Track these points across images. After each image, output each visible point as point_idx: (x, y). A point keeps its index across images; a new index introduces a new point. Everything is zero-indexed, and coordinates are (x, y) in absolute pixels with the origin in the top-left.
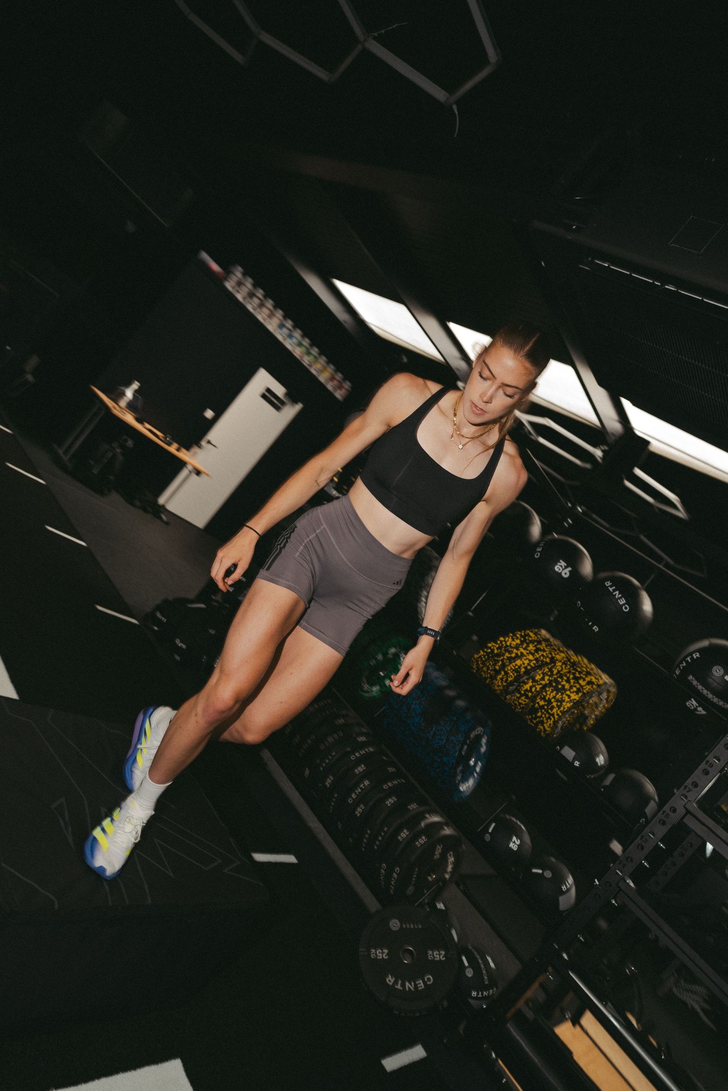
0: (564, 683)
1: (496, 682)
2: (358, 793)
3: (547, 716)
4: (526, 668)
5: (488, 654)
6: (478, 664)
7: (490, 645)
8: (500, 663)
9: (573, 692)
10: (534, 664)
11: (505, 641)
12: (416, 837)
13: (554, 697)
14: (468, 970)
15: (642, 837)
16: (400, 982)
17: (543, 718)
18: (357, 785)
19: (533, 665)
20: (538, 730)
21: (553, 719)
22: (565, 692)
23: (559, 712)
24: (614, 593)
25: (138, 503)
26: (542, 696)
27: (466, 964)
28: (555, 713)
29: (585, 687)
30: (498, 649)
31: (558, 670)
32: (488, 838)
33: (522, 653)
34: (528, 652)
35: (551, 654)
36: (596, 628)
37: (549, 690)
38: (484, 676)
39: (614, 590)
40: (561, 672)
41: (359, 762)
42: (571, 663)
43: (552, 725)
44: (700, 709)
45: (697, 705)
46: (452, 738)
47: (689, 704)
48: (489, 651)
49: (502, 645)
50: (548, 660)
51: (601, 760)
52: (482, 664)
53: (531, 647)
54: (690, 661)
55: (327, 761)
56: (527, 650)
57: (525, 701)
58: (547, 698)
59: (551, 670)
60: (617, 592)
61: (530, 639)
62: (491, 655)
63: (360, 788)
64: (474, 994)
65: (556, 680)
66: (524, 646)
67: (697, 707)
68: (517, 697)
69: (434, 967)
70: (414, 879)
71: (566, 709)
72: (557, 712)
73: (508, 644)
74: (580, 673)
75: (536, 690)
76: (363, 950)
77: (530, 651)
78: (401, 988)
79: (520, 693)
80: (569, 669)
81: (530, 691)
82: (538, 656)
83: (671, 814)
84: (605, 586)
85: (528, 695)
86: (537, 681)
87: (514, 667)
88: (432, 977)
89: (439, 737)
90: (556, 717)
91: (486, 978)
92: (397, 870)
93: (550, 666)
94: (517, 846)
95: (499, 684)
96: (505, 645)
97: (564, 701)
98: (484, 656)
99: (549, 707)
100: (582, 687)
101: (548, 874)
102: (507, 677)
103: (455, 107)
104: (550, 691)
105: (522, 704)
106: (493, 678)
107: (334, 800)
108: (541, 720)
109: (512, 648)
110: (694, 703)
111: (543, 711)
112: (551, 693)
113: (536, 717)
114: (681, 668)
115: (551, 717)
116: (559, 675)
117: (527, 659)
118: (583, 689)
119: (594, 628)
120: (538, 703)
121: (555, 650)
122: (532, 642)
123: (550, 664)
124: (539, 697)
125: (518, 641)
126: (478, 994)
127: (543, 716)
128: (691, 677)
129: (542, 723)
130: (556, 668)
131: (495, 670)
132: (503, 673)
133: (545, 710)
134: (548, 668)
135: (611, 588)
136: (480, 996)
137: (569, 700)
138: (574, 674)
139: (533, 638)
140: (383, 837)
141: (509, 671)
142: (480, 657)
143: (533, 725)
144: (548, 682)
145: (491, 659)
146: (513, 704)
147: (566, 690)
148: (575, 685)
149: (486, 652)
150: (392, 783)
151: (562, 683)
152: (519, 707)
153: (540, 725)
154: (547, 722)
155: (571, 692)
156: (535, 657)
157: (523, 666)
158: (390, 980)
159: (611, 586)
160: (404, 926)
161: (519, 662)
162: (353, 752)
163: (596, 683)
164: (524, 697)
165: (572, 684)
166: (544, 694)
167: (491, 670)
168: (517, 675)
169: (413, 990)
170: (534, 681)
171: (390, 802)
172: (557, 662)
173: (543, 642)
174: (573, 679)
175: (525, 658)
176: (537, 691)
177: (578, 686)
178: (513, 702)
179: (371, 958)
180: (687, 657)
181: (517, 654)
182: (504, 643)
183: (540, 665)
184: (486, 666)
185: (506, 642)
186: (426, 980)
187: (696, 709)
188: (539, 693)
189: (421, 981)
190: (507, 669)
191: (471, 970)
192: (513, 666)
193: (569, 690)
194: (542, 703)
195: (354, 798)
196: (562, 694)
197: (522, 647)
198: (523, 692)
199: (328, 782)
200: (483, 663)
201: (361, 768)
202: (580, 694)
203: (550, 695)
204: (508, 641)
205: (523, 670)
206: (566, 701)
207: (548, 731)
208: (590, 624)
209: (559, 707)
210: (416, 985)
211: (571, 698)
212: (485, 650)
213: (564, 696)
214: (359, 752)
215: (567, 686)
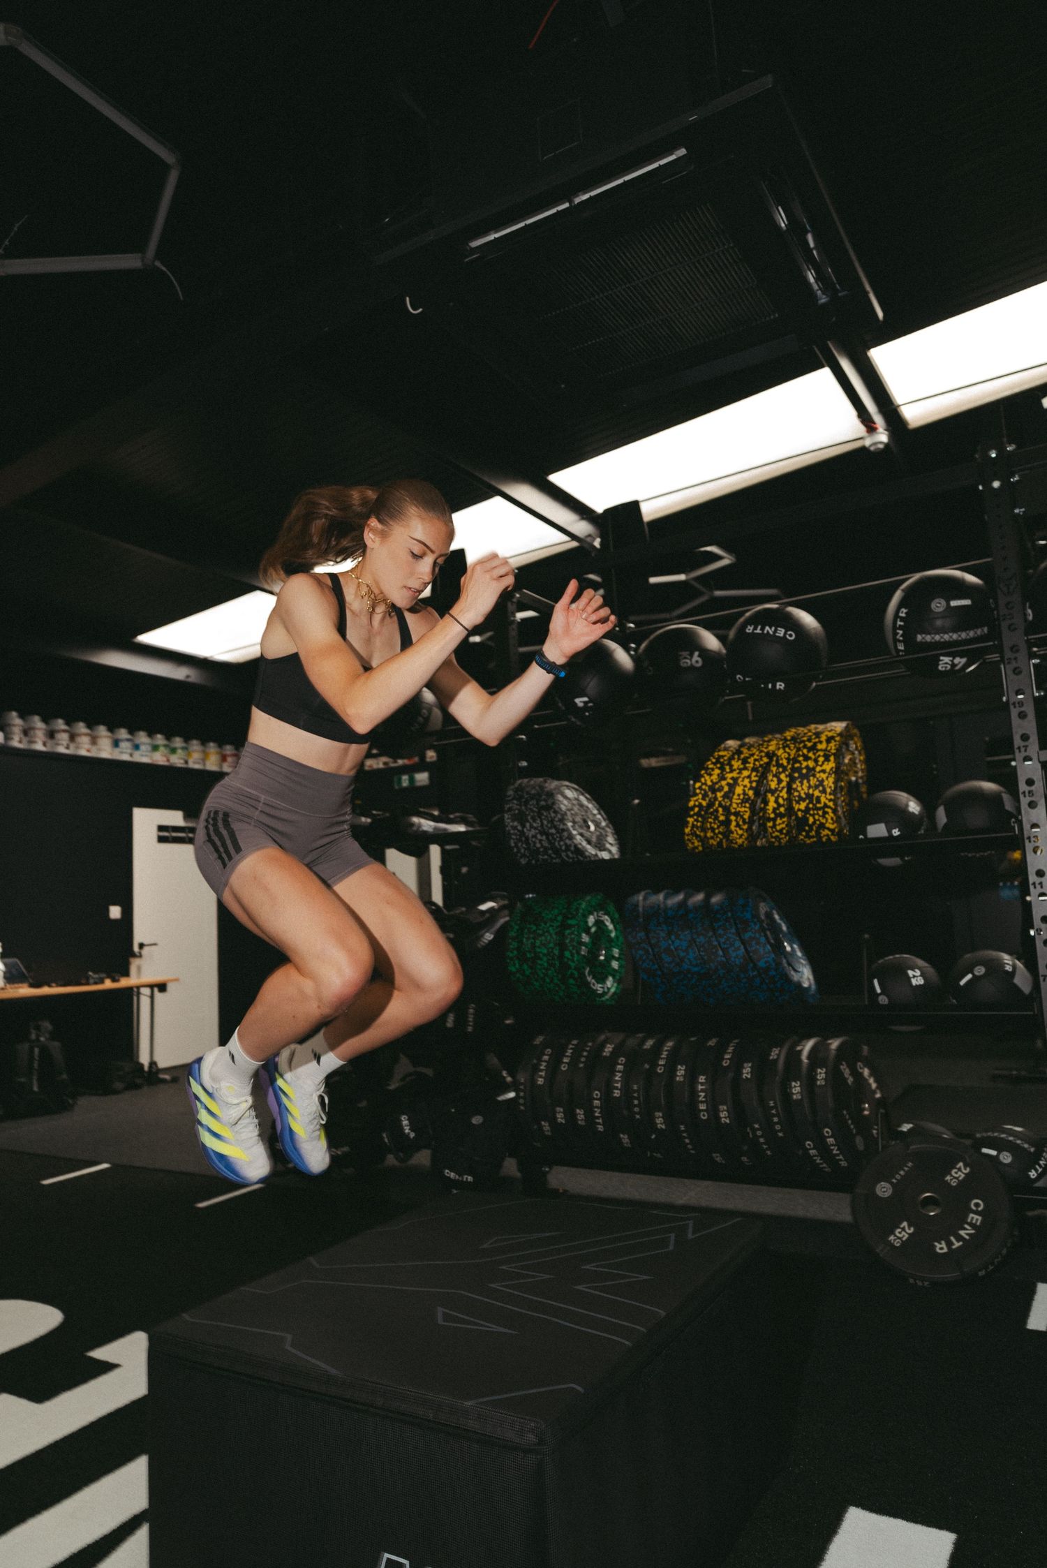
0: (804, 764)
1: (735, 835)
2: (704, 1099)
3: (820, 813)
4: (751, 788)
5: (698, 814)
6: (697, 836)
7: (691, 804)
8: (720, 809)
9: (823, 763)
10: (756, 776)
11: (703, 784)
12: (812, 1078)
13: (810, 787)
14: (1001, 1157)
15: (1029, 838)
16: (952, 1239)
17: (819, 820)
18: (694, 1093)
19: (756, 779)
20: (824, 839)
21: (829, 810)
22: (815, 771)
23: (828, 797)
24: (765, 632)
25: (119, 1085)
26: (797, 798)
27: (994, 1153)
28: (827, 802)
29: (829, 748)
30: (703, 799)
31: (786, 759)
32: (883, 1000)
33: (732, 778)
34: (738, 771)
35: (761, 751)
36: (780, 685)
37: (797, 786)
38: (715, 843)
39: (762, 629)
40: (791, 757)
41: (671, 1070)
42: (790, 740)
43: (835, 818)
44: (957, 660)
45: (951, 659)
46: (747, 935)
47: (942, 667)
48: (696, 809)
49: (705, 790)
50: (765, 760)
51: (914, 807)
52: (702, 831)
53: (736, 764)
54: (902, 623)
55: (636, 1102)
56: (735, 770)
57: (783, 822)
58: (804, 796)
59: (778, 765)
60: (767, 628)
61: (726, 758)
62: (703, 813)
63: (700, 1092)
64: (1033, 1174)
65: (794, 770)
66: (728, 770)
67: (952, 661)
68: (771, 827)
69: (968, 1188)
70: (852, 1127)
71: (833, 786)
72: (827, 799)
73: (709, 783)
74: (809, 740)
75: (784, 799)
76: (880, 1248)
77: (738, 769)
78: (961, 1243)
79: (769, 819)
80: (794, 747)
81: (779, 806)
82: (751, 765)
83: (1033, 788)
84: (749, 633)
85: (781, 813)
86: (776, 789)
87: (739, 799)
88: (977, 1198)
89: (733, 948)
90: (831, 804)
91: (1026, 1146)
92: (827, 1132)
93: (774, 763)
94: (921, 978)
95: (739, 835)
96: (707, 788)
97: (823, 781)
98: (697, 821)
99: (815, 802)
100: (826, 750)
101: (980, 971)
102: (742, 817)
103: (158, 264)
104: (799, 784)
105: (783, 829)
106: (726, 834)
107: (684, 1135)
108: (819, 825)
109: (717, 783)
110: (947, 659)
111: (812, 812)
112: (801, 786)
113: (811, 827)
114: (901, 638)
115: (826, 810)
116: (791, 762)
117: (743, 778)
118: (829, 751)
119: (778, 687)
120: (799, 810)
121: (762, 745)
122: (732, 758)
123: (771, 760)
124: (794, 803)
125: (717, 771)
126: (1036, 1170)
127: (817, 817)
128: (919, 638)
129: (822, 826)
130: (782, 759)
131: (722, 823)
132: (733, 818)
133: (813, 809)
134: (774, 766)
135: (756, 630)
136: (1040, 1170)
137: (827, 775)
138: (805, 747)
139: (728, 755)
140: (777, 1115)
141: (738, 809)
142: (693, 826)
143: (815, 839)
144: (788, 779)
145: (707, 816)
146: (773, 840)
147: (814, 769)
148: (817, 754)
149: (695, 814)
150: (729, 1053)
151: (803, 766)
152: (783, 836)
153: (821, 831)
154: (827, 820)
155: (821, 766)
156: (750, 769)
157: (746, 789)
158: (941, 1248)
159: (755, 628)
160: (894, 1181)
161: (739, 790)
162: (654, 1065)
163: (835, 735)
164: (779, 819)
165: (813, 757)
166: (796, 794)
167: (718, 827)
168: (750, 804)
169: (973, 1232)
170: (773, 792)
171: (747, 1072)
172: (776, 752)
173: (742, 749)
174: (809, 752)
175: (741, 779)
176: (787, 799)
177: (821, 753)
178: (772, 837)
179: (897, 1247)
180: (896, 623)
181: (728, 784)
182: (704, 787)
183: (763, 772)
184: (708, 829)
185: (705, 784)
186: (974, 1208)
187: (953, 665)
188: (789, 800)
189: (971, 1215)
190: (734, 808)
191: (1005, 1153)
192: (737, 799)
193: (817, 765)
194: (803, 806)
195: (705, 1108)
196: (814, 776)
197: (727, 773)
198: (772, 816)
199: (660, 1122)
200: (704, 830)
201: (681, 1071)
202: (832, 758)
203: (803, 789)
204: (706, 780)
205: (751, 793)
206: (825, 778)
207: (836, 827)
208: (770, 686)
209: (824, 791)
210: (971, 1224)
211: (828, 770)
212: (692, 813)
213: (818, 775)
214: (662, 1059)
215: (811, 764)
